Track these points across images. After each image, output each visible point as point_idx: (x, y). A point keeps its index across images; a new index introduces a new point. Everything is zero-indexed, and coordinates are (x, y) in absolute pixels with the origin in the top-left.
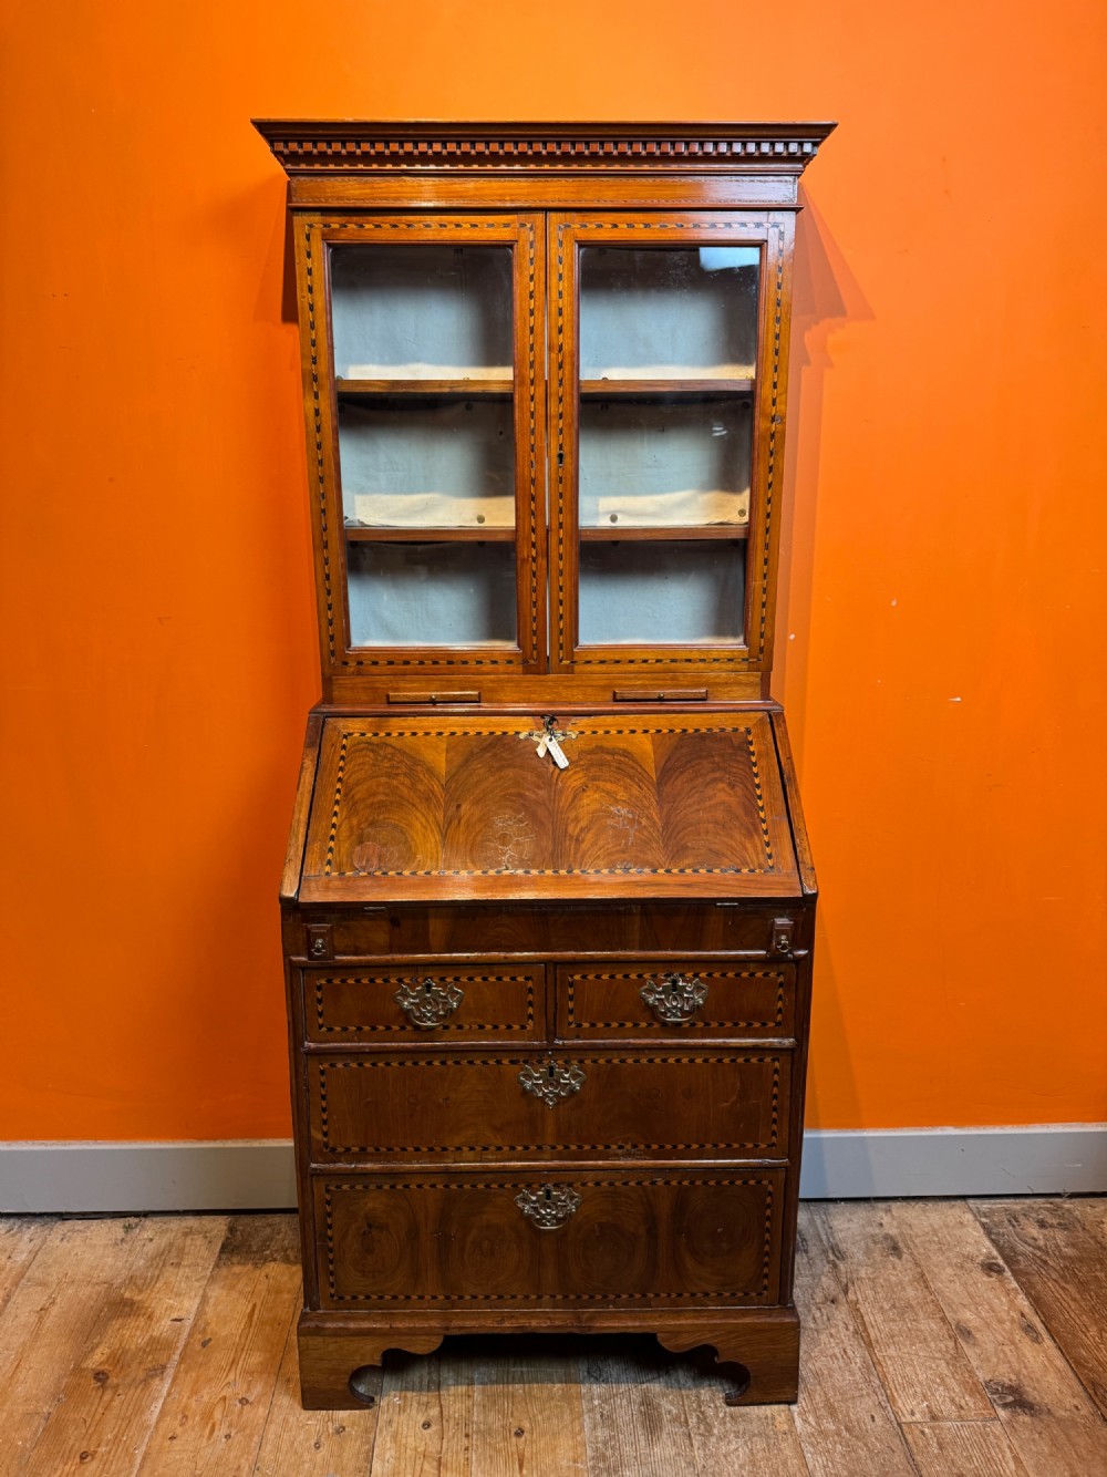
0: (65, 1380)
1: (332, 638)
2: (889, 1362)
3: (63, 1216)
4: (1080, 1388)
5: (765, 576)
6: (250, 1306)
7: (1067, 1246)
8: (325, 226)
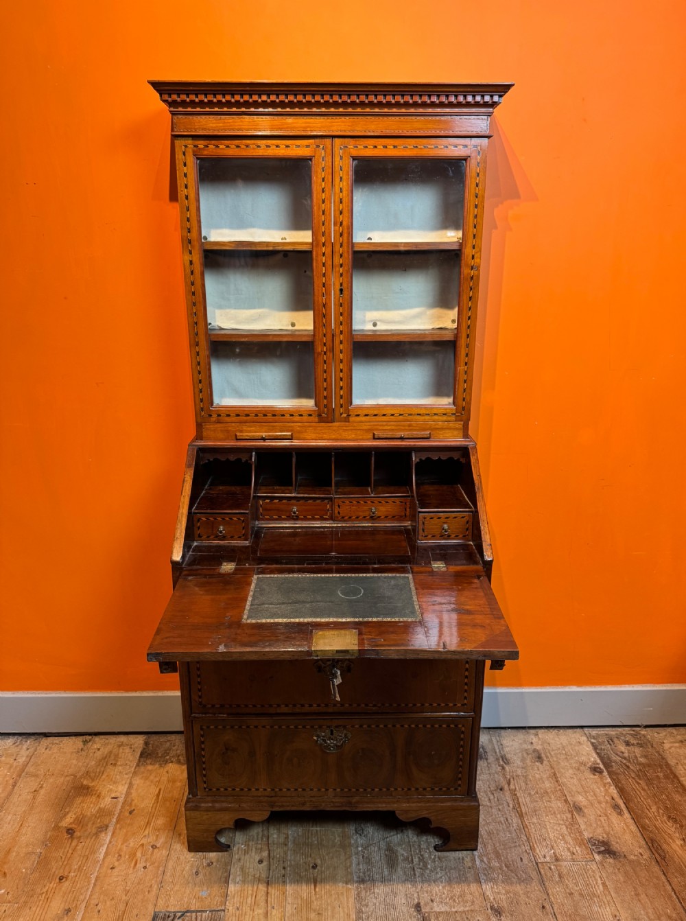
0: (49, 834)
1: (202, 400)
2: (532, 826)
3: (46, 735)
4: (644, 843)
5: (466, 364)
6: (158, 789)
7: (642, 757)
8: (195, 146)
